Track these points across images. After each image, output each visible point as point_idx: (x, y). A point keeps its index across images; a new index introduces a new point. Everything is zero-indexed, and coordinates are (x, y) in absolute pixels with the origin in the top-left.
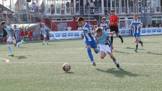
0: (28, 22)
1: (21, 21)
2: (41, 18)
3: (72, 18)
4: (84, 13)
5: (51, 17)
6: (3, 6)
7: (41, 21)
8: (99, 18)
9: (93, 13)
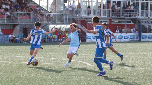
0: (64, 23)
1: (58, 21)
2: (77, 19)
3: (108, 21)
4: (121, 16)
5: (87, 19)
6: (39, 5)
7: (78, 22)
8: (136, 21)
9: (130, 16)
